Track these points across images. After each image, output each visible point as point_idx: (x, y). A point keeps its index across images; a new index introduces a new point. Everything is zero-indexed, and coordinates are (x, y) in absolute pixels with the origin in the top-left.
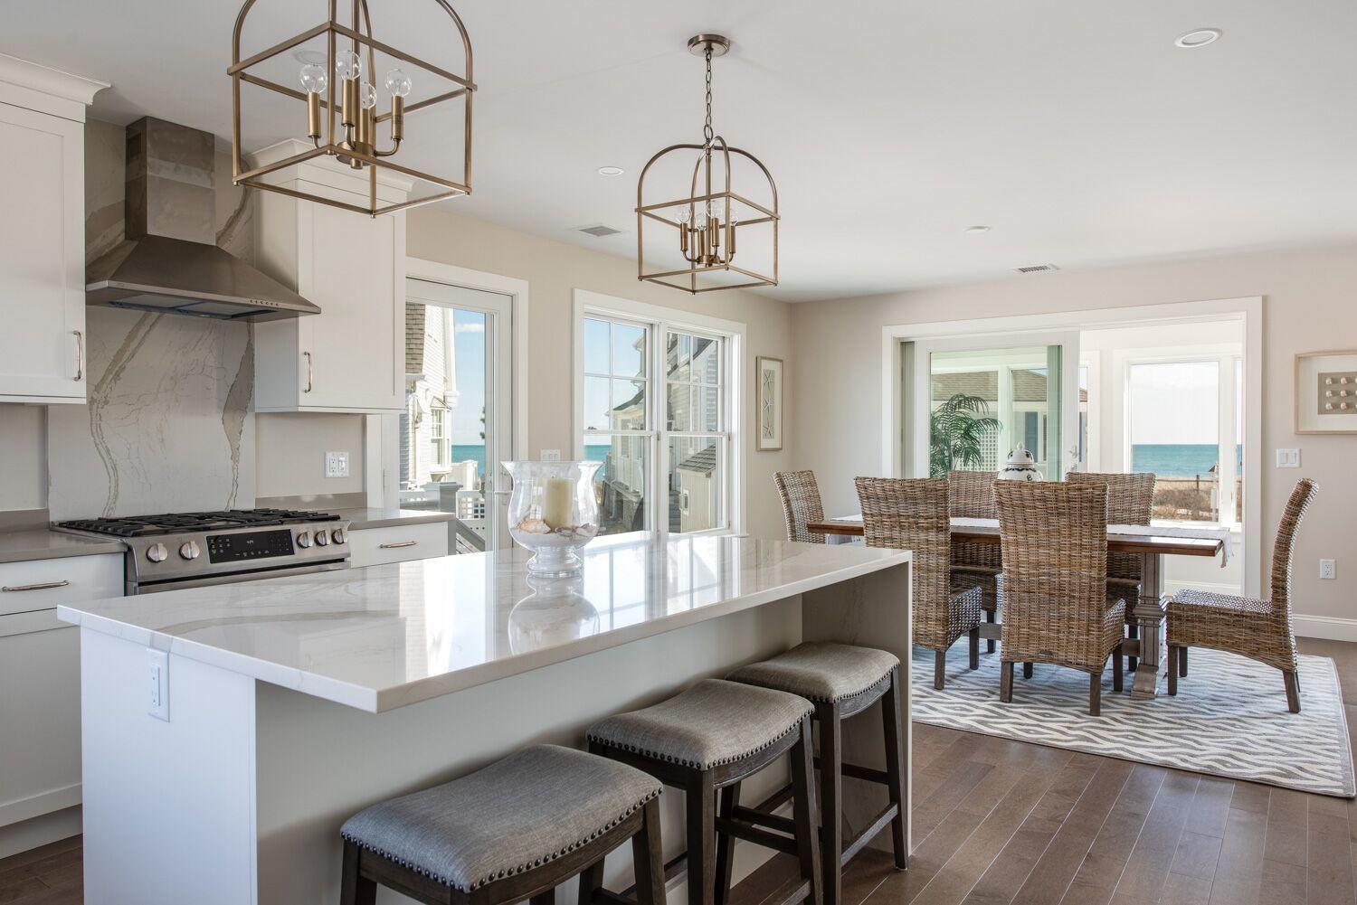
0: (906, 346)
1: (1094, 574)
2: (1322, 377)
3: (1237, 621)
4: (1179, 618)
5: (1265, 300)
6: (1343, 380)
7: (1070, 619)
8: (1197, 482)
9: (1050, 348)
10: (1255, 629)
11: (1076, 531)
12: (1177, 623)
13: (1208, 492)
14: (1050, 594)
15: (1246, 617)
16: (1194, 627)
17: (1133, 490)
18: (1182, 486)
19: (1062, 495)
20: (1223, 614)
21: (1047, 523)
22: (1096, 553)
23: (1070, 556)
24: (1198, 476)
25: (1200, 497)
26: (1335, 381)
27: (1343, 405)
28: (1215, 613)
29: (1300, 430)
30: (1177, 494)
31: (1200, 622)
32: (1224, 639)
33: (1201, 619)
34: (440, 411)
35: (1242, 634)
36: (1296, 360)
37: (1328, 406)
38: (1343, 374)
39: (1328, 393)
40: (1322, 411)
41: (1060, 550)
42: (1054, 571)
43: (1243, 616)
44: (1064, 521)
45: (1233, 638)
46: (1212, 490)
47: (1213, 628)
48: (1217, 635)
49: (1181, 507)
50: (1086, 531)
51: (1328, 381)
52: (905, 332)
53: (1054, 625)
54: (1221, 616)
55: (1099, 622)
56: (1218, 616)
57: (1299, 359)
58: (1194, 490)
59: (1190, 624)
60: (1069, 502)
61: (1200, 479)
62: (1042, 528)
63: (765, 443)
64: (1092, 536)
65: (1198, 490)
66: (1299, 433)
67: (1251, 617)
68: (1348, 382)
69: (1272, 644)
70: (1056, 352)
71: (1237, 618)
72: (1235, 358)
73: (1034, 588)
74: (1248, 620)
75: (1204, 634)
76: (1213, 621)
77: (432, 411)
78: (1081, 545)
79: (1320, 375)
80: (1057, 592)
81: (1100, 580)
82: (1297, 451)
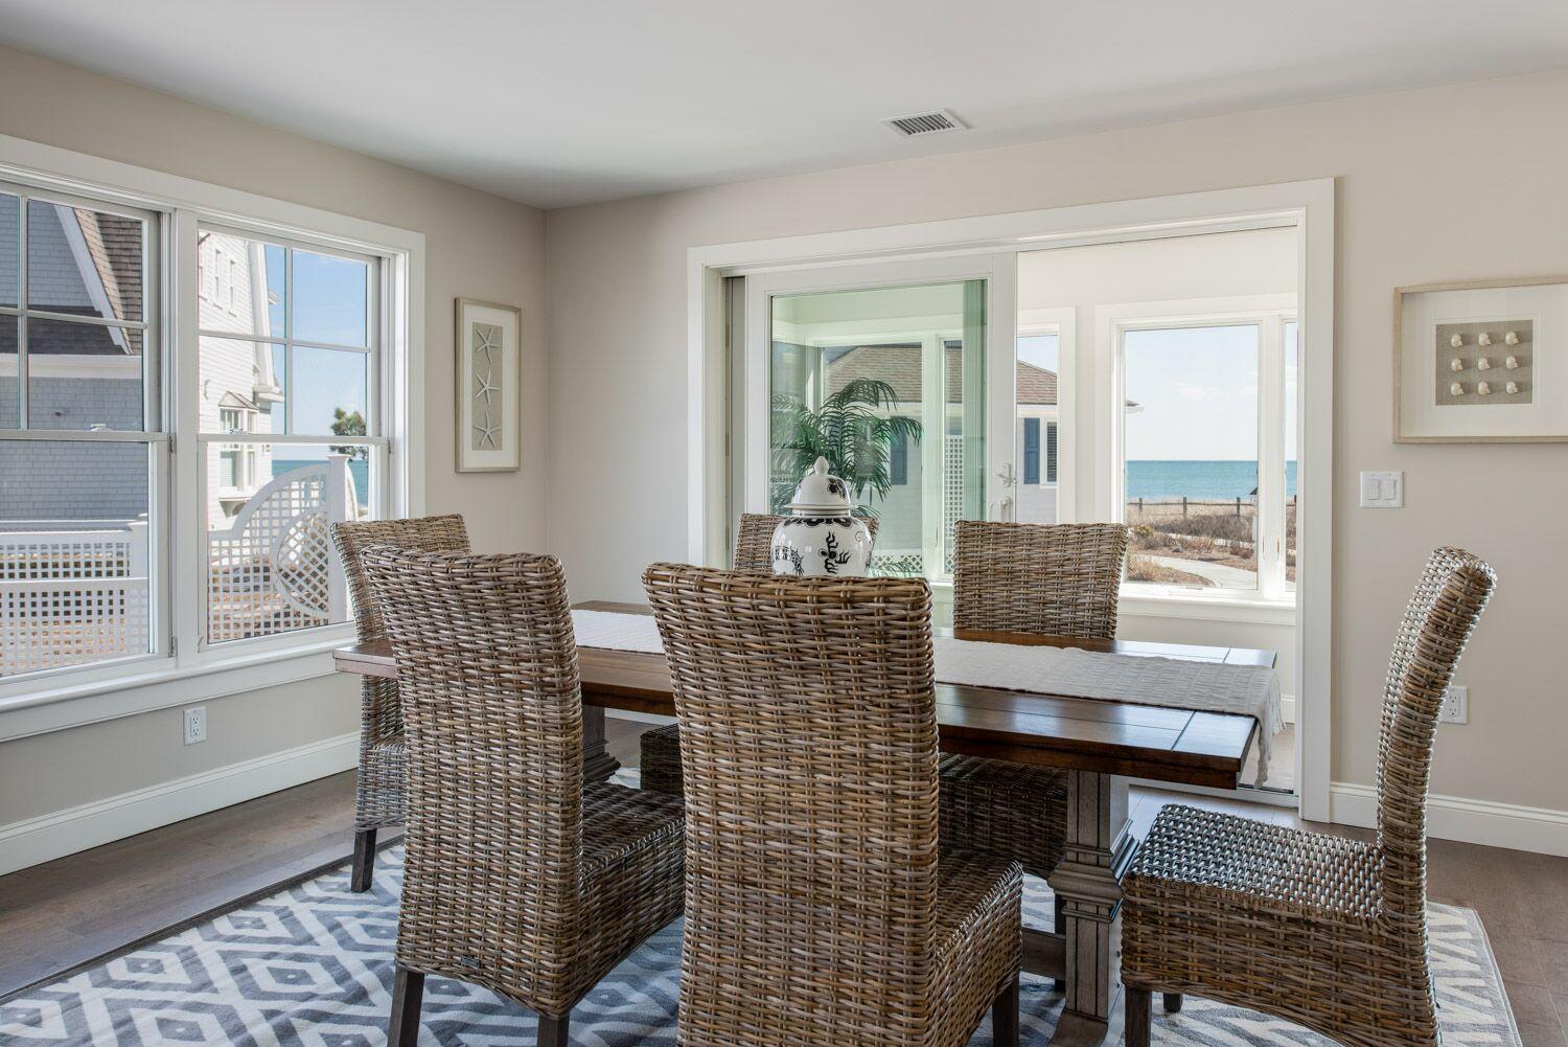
0: (732, 282)
1: (901, 843)
2: (1443, 332)
3: (1295, 935)
4: (1151, 917)
5: (1339, 185)
6: (1483, 339)
7: (842, 970)
8: (1238, 505)
9: (969, 283)
10: (1337, 961)
11: (850, 717)
12: (1148, 929)
13: (1249, 519)
14: (794, 894)
15: (1317, 926)
16: (1188, 944)
17: (1081, 561)
18: (1221, 511)
19: (803, 614)
20: (1261, 915)
21: (780, 696)
22: (905, 786)
23: (840, 788)
24: (1238, 499)
25: (1242, 525)
26: (1467, 340)
27: (1482, 387)
28: (1240, 910)
29: (1403, 435)
30: (1215, 521)
31: (1202, 931)
32: (1262, 982)
33: (1204, 926)
34: (236, 413)
35: (1308, 973)
36: (1395, 297)
37: (1455, 388)
38: (1483, 326)
39: (1455, 364)
40: (1443, 398)
41: (814, 770)
42: (801, 826)
43: (1309, 924)
44: (818, 690)
45: (1282, 980)
46: (1254, 518)
47: (1236, 951)
48: (1244, 970)
49: (1219, 536)
50: (876, 718)
51: (1455, 340)
52: (729, 256)
53: (801, 985)
54: (1255, 922)
55: (914, 986)
56: (1246, 921)
57: (1404, 298)
58: (1234, 516)
59: (1180, 937)
60: (825, 635)
61: (1242, 502)
62: (766, 706)
63: (473, 459)
64: (894, 739)
65: (1238, 516)
66: (1402, 442)
67: (1329, 928)
68: (1493, 342)
69: (1383, 1007)
70: (978, 289)
71: (1293, 929)
72: (1285, 321)
73: (754, 871)
74: (1321, 936)
75: (1212, 964)
76: (1235, 933)
77: (223, 412)
78: (867, 760)
79: (1439, 327)
80: (809, 889)
81: (918, 862)
82: (1396, 475)
